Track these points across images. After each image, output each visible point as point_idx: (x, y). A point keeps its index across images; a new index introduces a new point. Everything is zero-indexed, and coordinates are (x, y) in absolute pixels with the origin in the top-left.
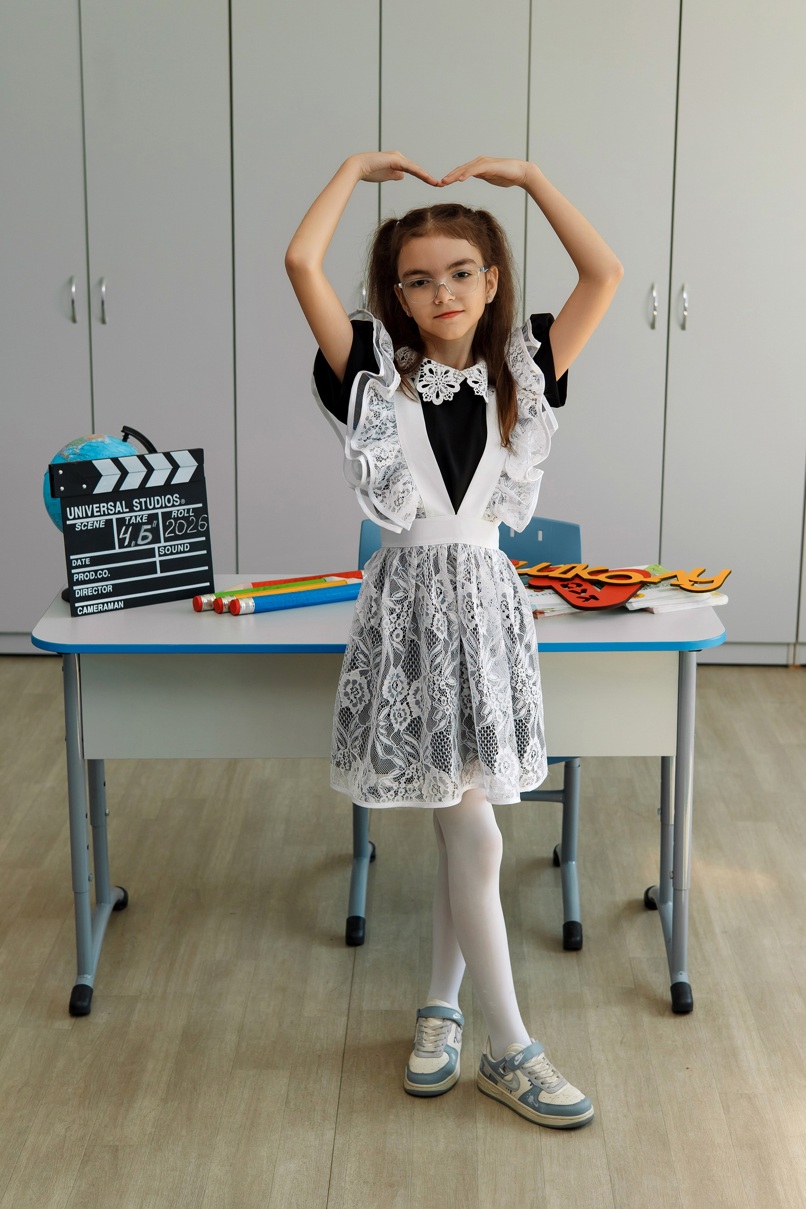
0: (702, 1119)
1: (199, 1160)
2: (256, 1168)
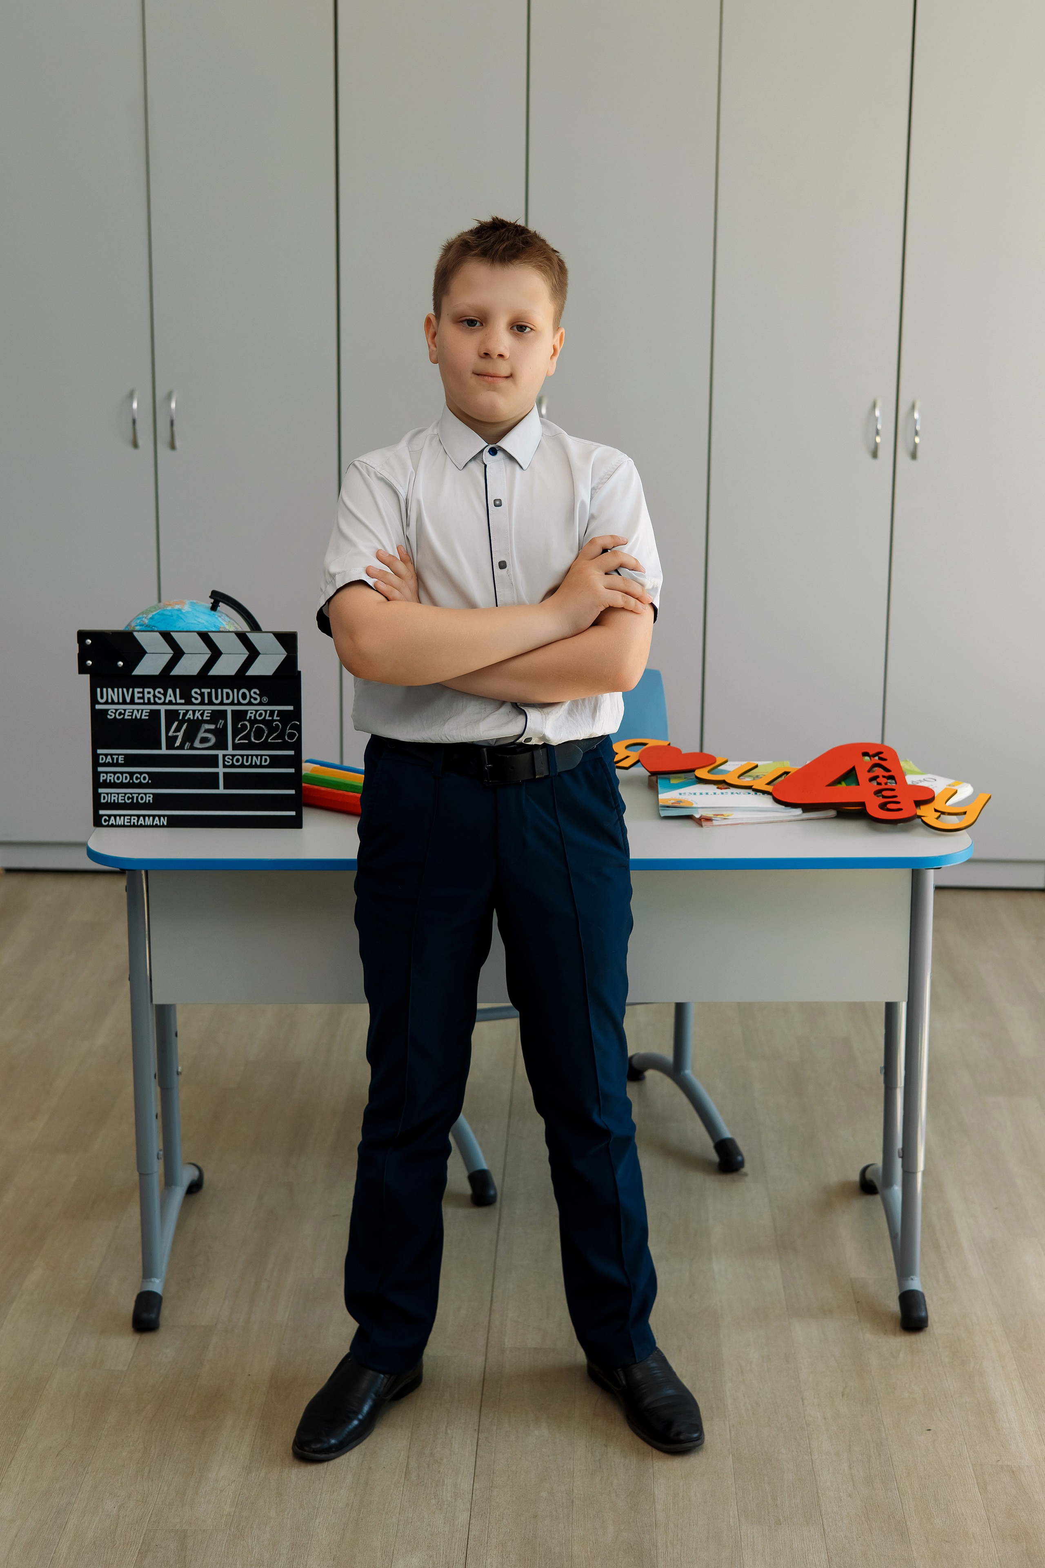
0: (951, 1501)
1: (293, 1551)
2: (367, 1564)
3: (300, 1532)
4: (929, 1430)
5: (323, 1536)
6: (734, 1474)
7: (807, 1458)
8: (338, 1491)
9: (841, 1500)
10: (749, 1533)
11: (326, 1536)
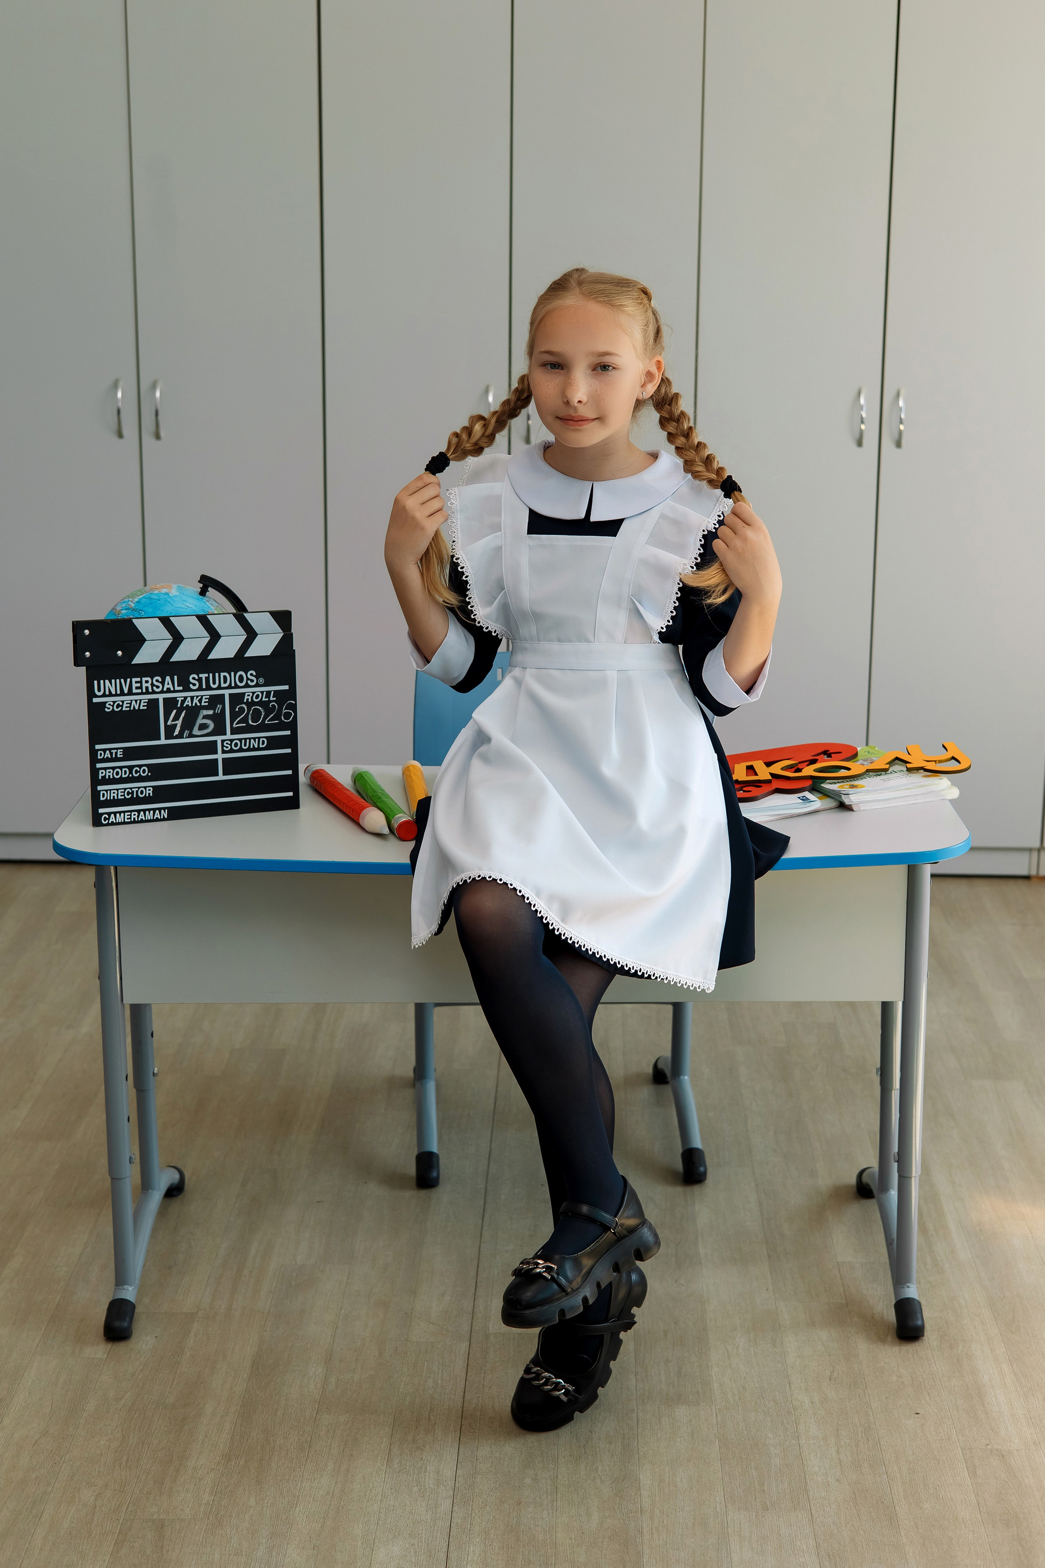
1: (273, 1540)
2: (348, 1552)
3: (280, 1520)
4: (918, 1414)
5: (303, 1525)
6: (721, 1459)
7: (794, 1442)
8: (318, 1479)
9: (829, 1485)
10: (735, 1519)
11: (306, 1525)
